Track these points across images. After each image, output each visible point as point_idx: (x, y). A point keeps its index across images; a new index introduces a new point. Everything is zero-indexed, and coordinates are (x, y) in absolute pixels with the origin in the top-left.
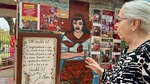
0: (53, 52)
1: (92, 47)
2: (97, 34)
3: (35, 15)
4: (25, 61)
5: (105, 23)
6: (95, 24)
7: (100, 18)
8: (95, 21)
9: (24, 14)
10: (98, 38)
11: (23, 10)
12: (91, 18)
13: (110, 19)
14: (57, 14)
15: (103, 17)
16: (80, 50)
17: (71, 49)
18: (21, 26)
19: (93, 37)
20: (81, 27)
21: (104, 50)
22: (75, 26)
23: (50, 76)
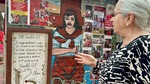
0: (44, 48)
1: (84, 42)
2: (89, 30)
3: (25, 10)
4: (15, 57)
5: (96, 19)
6: (87, 20)
7: (92, 14)
8: (87, 17)
9: (13, 8)
10: (90, 34)
11: (12, 3)
12: (83, 14)
13: (101, 15)
14: (48, 9)
15: (95, 13)
16: (72, 46)
17: (63, 45)
18: (11, 20)
19: (85, 33)
20: (73, 23)
21: (95, 46)
22: (67, 22)
23: (41, 72)
